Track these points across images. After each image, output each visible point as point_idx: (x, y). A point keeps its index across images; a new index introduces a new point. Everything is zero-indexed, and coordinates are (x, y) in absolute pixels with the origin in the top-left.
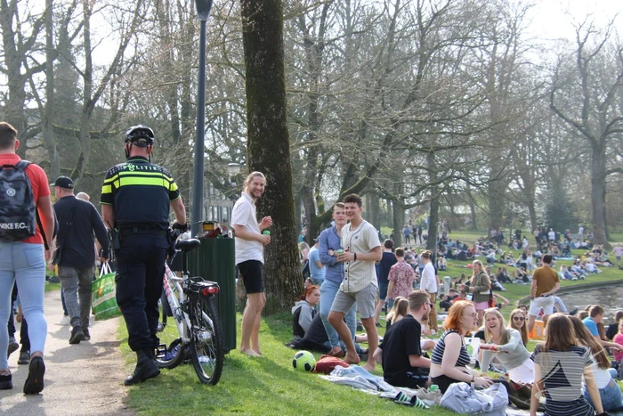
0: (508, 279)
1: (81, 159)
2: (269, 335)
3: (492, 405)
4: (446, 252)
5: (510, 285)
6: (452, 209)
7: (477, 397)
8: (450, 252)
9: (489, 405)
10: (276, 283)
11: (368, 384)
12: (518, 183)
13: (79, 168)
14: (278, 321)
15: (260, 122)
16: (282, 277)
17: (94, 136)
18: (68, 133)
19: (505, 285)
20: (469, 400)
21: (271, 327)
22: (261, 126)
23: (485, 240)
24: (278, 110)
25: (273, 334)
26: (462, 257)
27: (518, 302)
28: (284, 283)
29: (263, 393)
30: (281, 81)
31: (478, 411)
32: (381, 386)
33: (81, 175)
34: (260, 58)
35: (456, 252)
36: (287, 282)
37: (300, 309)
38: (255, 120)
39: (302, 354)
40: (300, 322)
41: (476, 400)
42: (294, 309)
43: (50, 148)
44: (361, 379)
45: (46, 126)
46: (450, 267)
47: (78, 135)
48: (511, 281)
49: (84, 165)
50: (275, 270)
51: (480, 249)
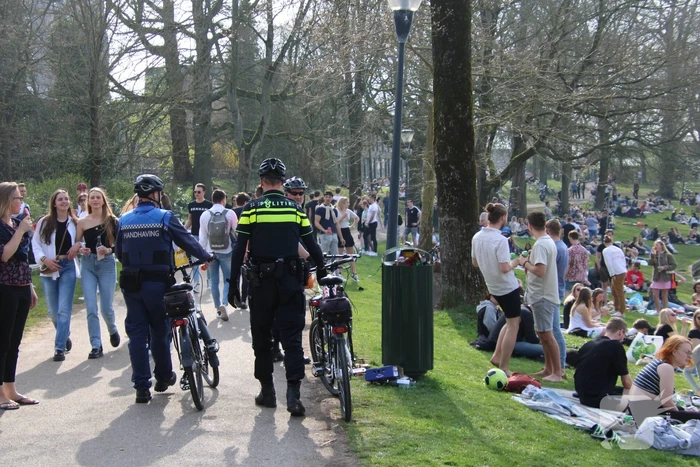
0: (681, 240)
1: (262, 123)
2: (453, 330)
3: (689, 443)
4: (615, 209)
5: (683, 246)
6: (621, 162)
7: (673, 433)
8: (619, 210)
9: (686, 442)
10: (459, 276)
11: (562, 410)
12: (693, 136)
13: (260, 132)
14: (461, 314)
15: (447, 121)
16: (464, 271)
17: (274, 99)
18: (249, 95)
19: (677, 245)
20: (666, 435)
21: (455, 321)
22: (447, 126)
23: (655, 195)
24: (464, 109)
25: (457, 328)
26: (632, 214)
27: (691, 267)
28: (467, 278)
29: (468, 433)
30: (468, 79)
31: (675, 447)
32: (574, 412)
33: (262, 139)
34: (449, 58)
35: (625, 209)
36: (469, 276)
37: (484, 309)
38: (442, 119)
39: (494, 373)
40: (485, 322)
41: (672, 436)
42: (479, 308)
43: (234, 112)
44: (555, 405)
45: (231, 92)
46: (619, 226)
47: (259, 97)
48: (683, 242)
49: (265, 129)
50: (459, 265)
51: (650, 205)
